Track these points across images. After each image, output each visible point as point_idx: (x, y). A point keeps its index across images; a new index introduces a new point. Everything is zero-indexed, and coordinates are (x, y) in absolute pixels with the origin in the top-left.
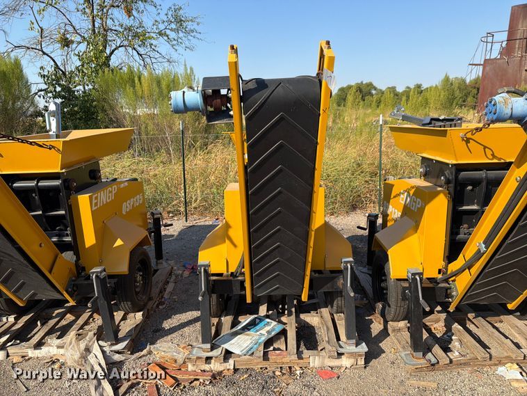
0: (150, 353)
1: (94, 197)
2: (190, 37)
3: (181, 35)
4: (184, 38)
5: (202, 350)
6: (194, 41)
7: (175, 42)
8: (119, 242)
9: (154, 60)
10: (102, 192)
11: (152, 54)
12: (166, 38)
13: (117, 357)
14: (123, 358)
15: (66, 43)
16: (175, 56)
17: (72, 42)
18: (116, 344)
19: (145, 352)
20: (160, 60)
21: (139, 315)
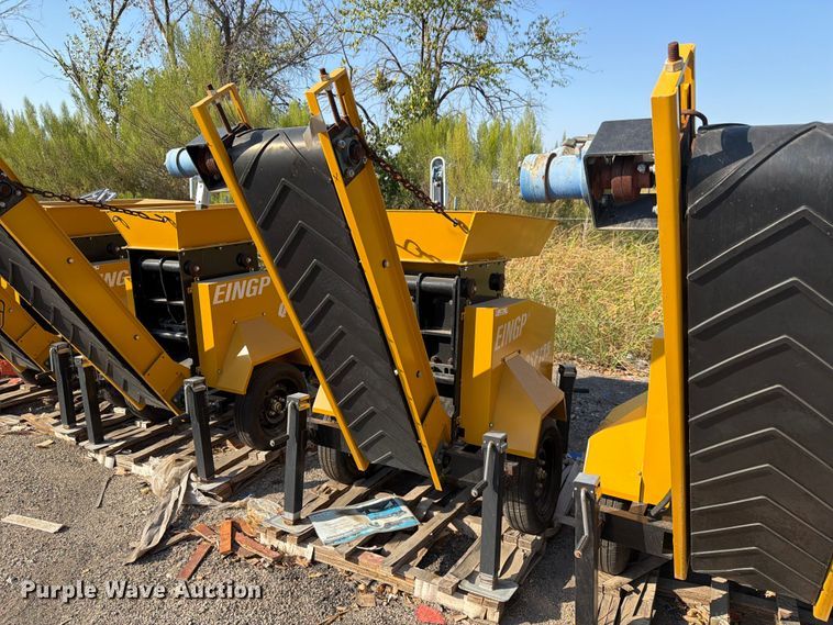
0: (244, 507)
1: (218, 287)
2: (563, 66)
3: (548, 61)
4: (551, 68)
5: (284, 521)
6: (570, 71)
7: (537, 75)
8: (244, 352)
9: (506, 105)
10: (237, 284)
11: (503, 96)
12: (524, 70)
13: (202, 500)
14: (208, 503)
15: (384, 85)
16: (536, 95)
17: (391, 84)
18: (208, 483)
19: (237, 504)
20: (516, 103)
21: (262, 456)
